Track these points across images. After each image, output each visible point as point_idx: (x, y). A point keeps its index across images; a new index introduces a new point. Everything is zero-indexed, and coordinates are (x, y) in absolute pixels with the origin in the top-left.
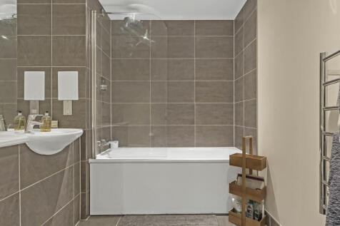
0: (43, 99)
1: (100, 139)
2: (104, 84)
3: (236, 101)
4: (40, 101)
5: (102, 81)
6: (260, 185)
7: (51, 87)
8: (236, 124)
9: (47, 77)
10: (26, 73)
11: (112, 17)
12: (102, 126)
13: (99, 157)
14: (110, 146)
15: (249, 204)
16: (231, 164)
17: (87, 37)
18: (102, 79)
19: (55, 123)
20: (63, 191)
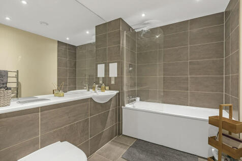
0: (104, 76)
1: (129, 96)
2: (132, 67)
3: (225, 74)
4: (103, 78)
5: (130, 66)
6: (238, 146)
7: (107, 71)
8: (225, 92)
9: (106, 66)
10: (98, 65)
11: (136, 31)
12: (130, 90)
13: (127, 106)
14: (135, 100)
15: (226, 158)
16: (209, 123)
17: (121, 45)
18: (130, 64)
19: (107, 88)
20: (109, 120)
